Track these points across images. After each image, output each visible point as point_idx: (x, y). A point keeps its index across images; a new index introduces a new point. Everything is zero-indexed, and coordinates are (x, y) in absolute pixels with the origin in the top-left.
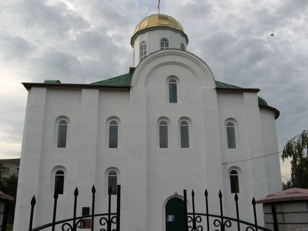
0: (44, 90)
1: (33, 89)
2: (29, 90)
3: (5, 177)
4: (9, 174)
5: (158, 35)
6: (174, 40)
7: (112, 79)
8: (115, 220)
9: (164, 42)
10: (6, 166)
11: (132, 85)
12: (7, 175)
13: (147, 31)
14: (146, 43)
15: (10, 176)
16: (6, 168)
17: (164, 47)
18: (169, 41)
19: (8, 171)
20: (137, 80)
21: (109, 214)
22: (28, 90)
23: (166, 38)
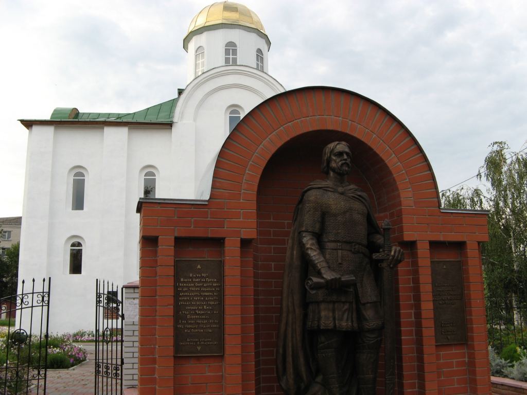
0: (50, 130)
1: (35, 129)
2: (30, 128)
3: (5, 247)
4: (11, 241)
5: (221, 38)
6: (247, 44)
7: (150, 109)
8: (47, 295)
9: (231, 48)
10: (5, 229)
11: (175, 120)
12: (7, 242)
13: (206, 31)
14: (204, 49)
15: (12, 245)
16: (5, 232)
17: (229, 55)
18: (238, 46)
19: (9, 237)
20: (182, 113)
21: (43, 292)
22: (28, 129)
23: (233, 41)
